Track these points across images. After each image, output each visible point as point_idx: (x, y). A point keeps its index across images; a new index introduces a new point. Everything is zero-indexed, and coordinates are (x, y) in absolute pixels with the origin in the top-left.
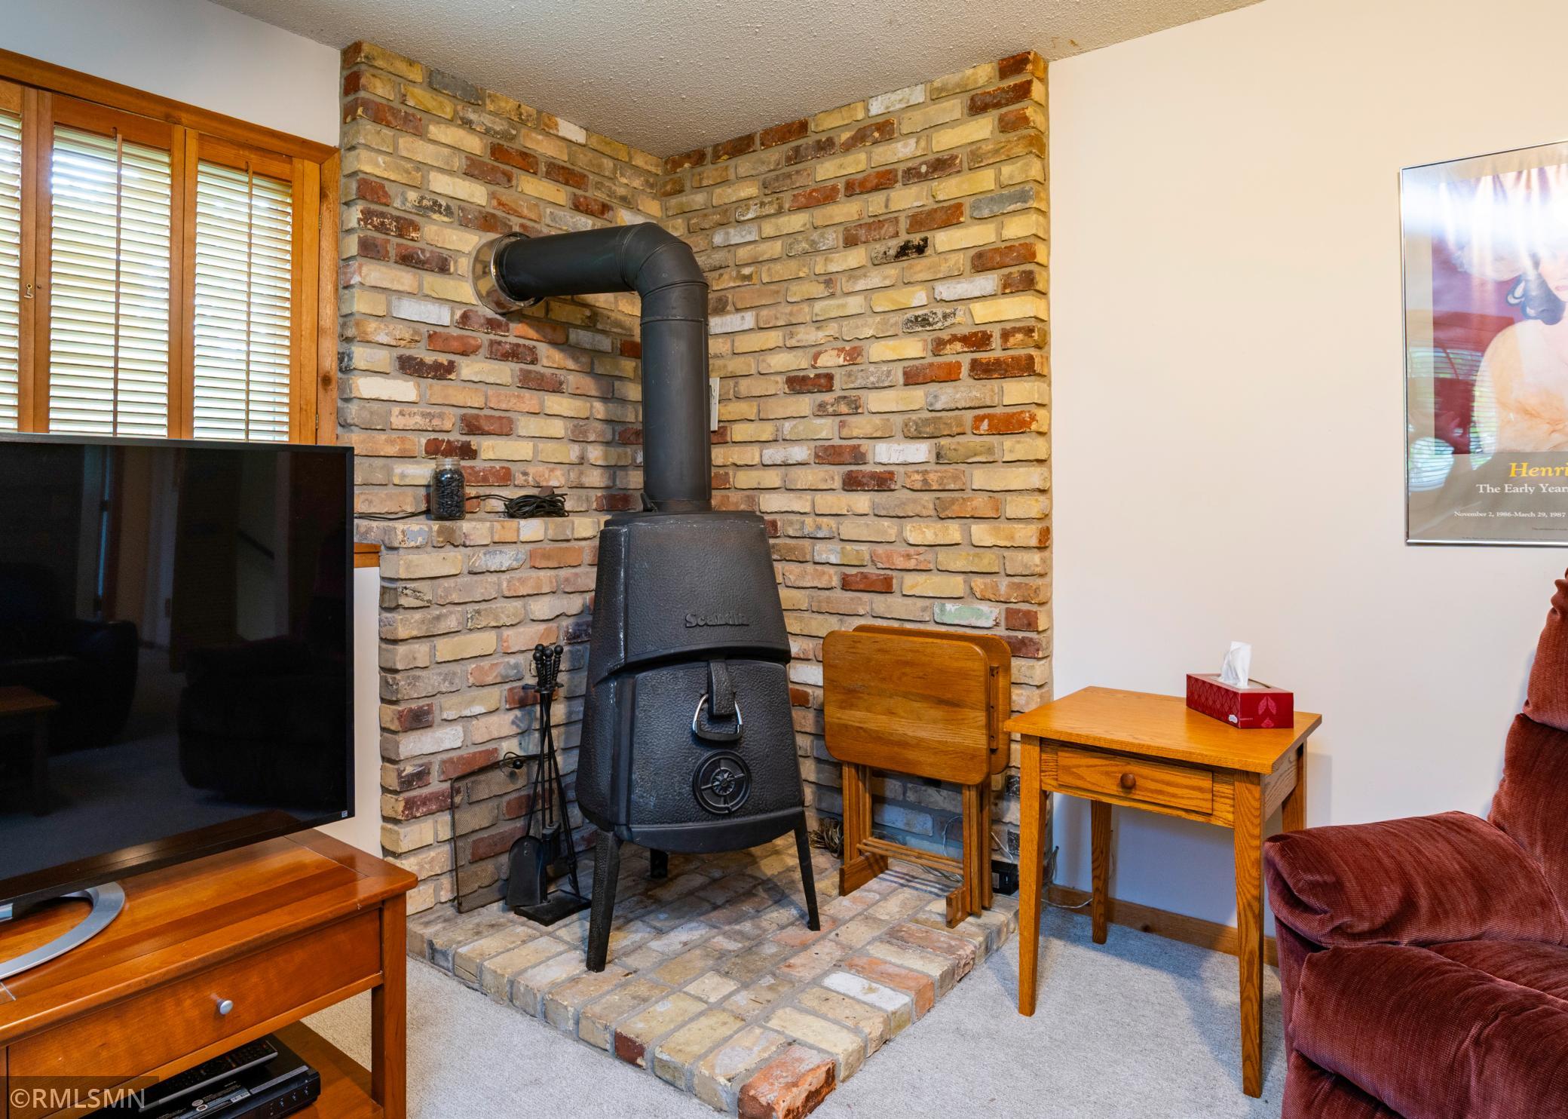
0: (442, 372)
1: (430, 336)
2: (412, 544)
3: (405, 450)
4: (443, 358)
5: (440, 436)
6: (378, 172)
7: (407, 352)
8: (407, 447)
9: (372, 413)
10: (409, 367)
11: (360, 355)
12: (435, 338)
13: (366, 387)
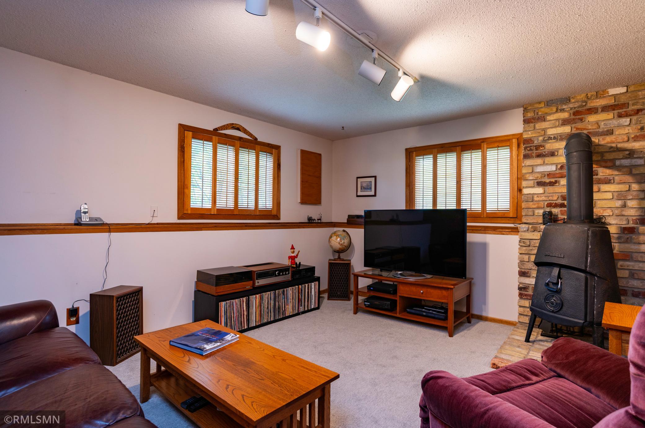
0: (552, 184)
1: (548, 175)
2: (522, 230)
3: (539, 206)
4: (553, 180)
5: (552, 202)
6: (529, 136)
7: (540, 180)
8: (539, 205)
9: (527, 198)
10: (540, 184)
11: (524, 184)
12: (549, 175)
13: (525, 191)
